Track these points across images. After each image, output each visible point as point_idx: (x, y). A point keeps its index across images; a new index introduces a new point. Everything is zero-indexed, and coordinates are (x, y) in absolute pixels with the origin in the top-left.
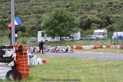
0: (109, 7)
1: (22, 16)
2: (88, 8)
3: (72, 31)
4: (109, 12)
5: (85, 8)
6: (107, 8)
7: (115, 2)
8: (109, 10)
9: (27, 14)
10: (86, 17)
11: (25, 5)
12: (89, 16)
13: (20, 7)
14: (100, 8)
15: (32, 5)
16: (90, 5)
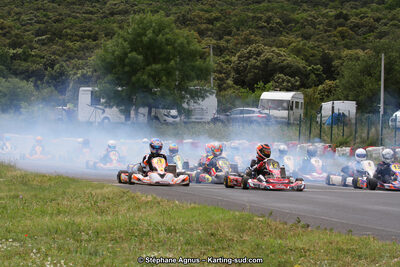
0: (336, 28)
1: (68, 43)
2: (272, 29)
3: (187, 90)
4: (335, 42)
5: (262, 27)
6: (329, 31)
7: (357, 15)
8: (335, 36)
9: (89, 37)
10: (259, 54)
11: (91, 13)
12: (268, 52)
13: (76, 18)
14: (309, 30)
15: (112, 14)
16: (278, 20)
